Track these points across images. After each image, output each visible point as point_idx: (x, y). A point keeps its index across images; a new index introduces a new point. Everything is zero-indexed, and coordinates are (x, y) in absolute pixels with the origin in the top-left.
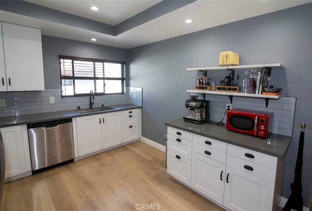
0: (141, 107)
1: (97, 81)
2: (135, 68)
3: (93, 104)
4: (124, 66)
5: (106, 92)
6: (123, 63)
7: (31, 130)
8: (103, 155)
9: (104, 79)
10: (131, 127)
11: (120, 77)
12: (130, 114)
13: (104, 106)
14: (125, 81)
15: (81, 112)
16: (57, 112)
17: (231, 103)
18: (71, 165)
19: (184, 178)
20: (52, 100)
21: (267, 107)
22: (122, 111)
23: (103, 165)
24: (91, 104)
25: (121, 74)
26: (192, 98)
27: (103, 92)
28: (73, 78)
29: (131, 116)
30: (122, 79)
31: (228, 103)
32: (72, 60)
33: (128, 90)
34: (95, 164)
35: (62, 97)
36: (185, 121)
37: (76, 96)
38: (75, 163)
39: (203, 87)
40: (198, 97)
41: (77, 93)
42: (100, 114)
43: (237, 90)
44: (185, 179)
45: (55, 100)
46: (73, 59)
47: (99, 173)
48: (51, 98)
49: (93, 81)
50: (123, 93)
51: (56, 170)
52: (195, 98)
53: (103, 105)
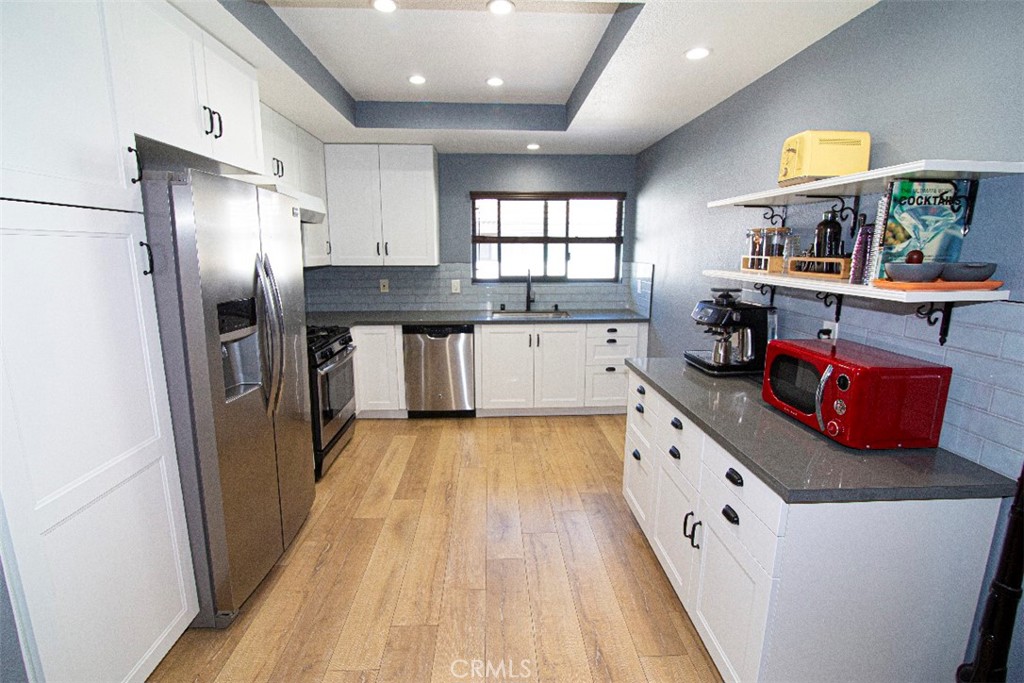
0: (648, 321)
1: (550, 245)
2: (650, 207)
3: (533, 301)
4: (624, 202)
5: (569, 277)
6: (620, 196)
7: (417, 338)
8: (535, 422)
9: (567, 240)
10: (611, 369)
11: (614, 234)
12: (612, 336)
13: (559, 308)
14: (622, 245)
15: (506, 316)
16: (447, 312)
17: (837, 320)
18: (467, 422)
19: (641, 513)
20: (456, 285)
21: (943, 341)
22: (589, 325)
23: (517, 439)
24: (530, 301)
25: (614, 228)
26: (720, 296)
27: (562, 274)
28: (500, 240)
29: (612, 341)
30: (617, 240)
31: (830, 320)
32: (499, 200)
33: (629, 271)
34: (505, 432)
35: (475, 281)
36: (690, 365)
37: (503, 280)
38: (476, 421)
39: (760, 260)
40: (740, 294)
41: (504, 274)
42: (532, 326)
43: (838, 273)
44: (643, 517)
45: (462, 287)
46: (501, 196)
47: (498, 450)
48: (453, 281)
49: (541, 246)
50: (616, 280)
51: (442, 422)
52: (731, 296)
53: (556, 306)
